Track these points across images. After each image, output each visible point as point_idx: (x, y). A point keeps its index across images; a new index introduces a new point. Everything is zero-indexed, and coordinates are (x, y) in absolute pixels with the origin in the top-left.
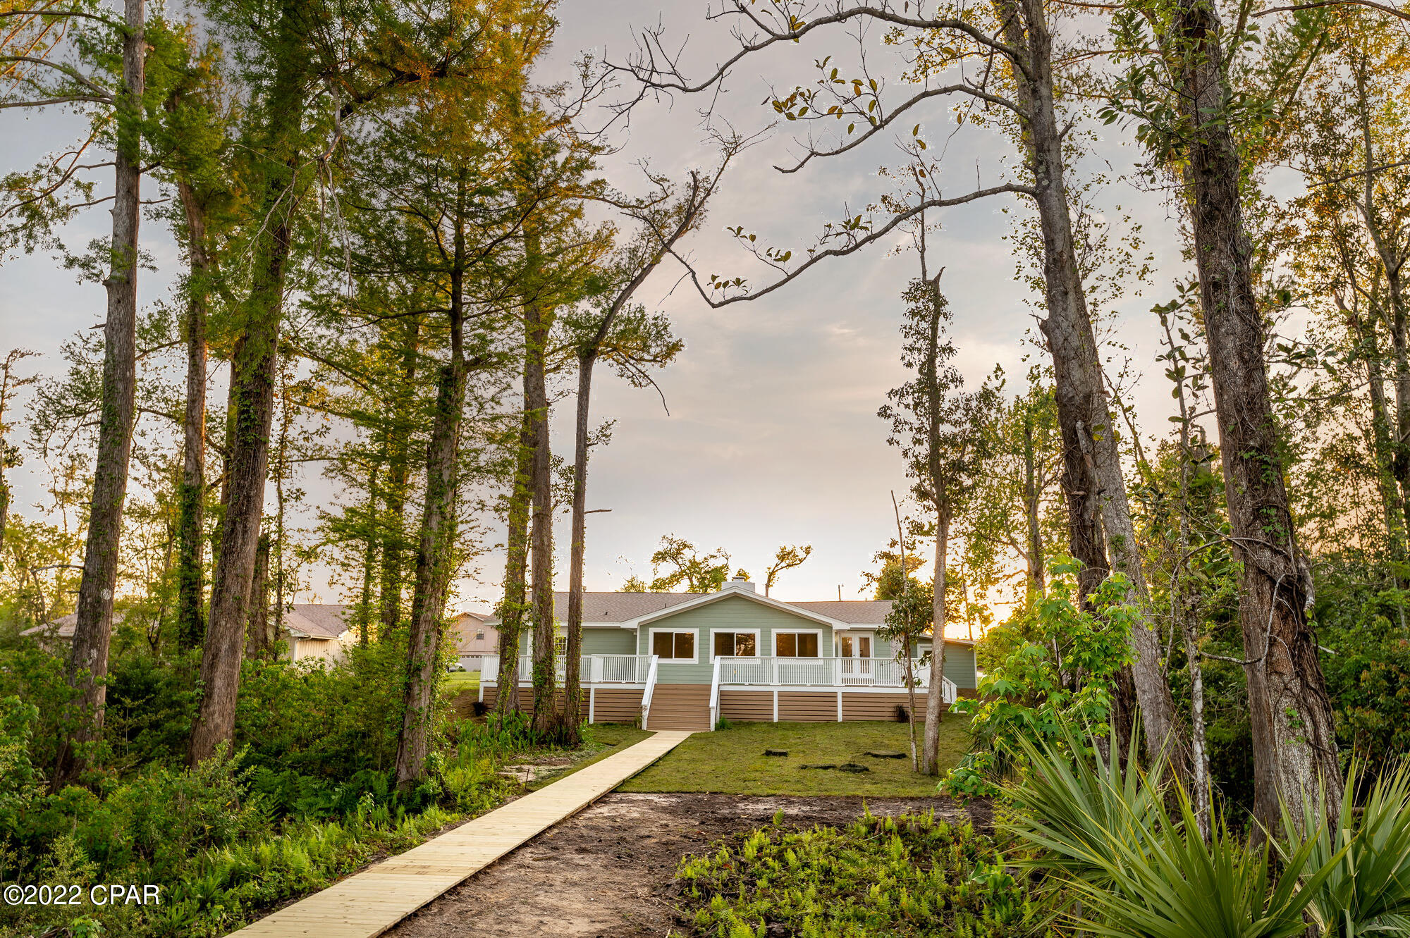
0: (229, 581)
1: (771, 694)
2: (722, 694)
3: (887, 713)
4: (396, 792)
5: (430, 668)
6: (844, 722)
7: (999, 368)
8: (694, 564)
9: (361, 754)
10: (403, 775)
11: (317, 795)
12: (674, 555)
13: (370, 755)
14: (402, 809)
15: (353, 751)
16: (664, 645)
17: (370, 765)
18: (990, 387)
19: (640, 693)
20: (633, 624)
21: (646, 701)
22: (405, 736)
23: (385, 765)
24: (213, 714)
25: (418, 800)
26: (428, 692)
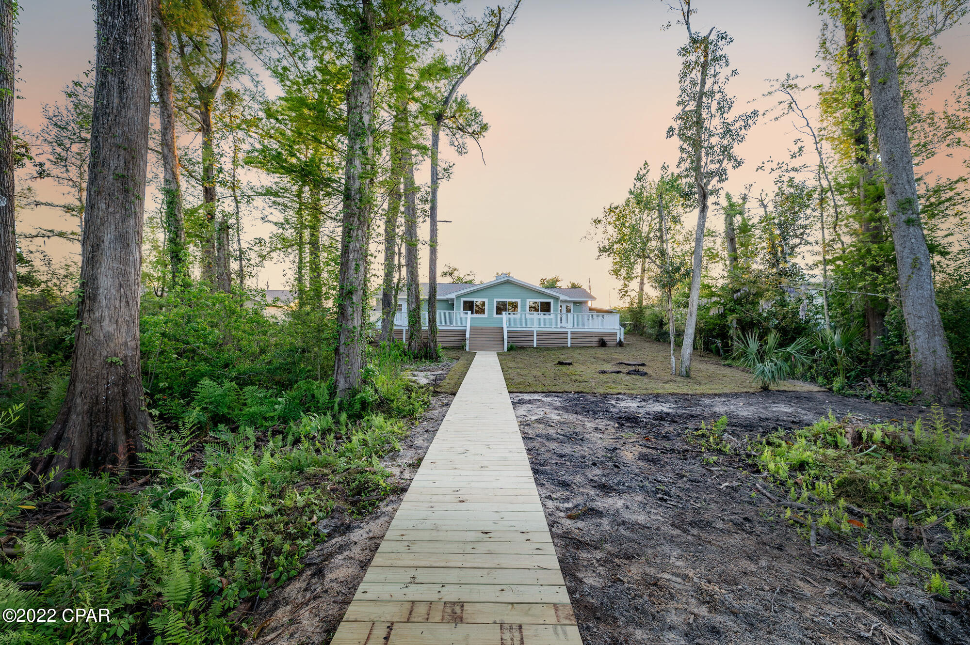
0: (105, 151)
1: (532, 332)
2: (509, 332)
3: (595, 341)
4: (337, 400)
5: (360, 292)
6: (572, 347)
7: (646, 163)
8: (459, 279)
9: (302, 366)
10: (342, 384)
11: (262, 404)
12: (451, 274)
13: (310, 368)
14: (343, 417)
15: (294, 363)
16: (469, 306)
17: (310, 376)
18: (641, 173)
19: (464, 331)
20: (452, 296)
21: (468, 335)
22: (342, 351)
23: (325, 376)
24: (101, 320)
25: (358, 406)
26: (360, 313)
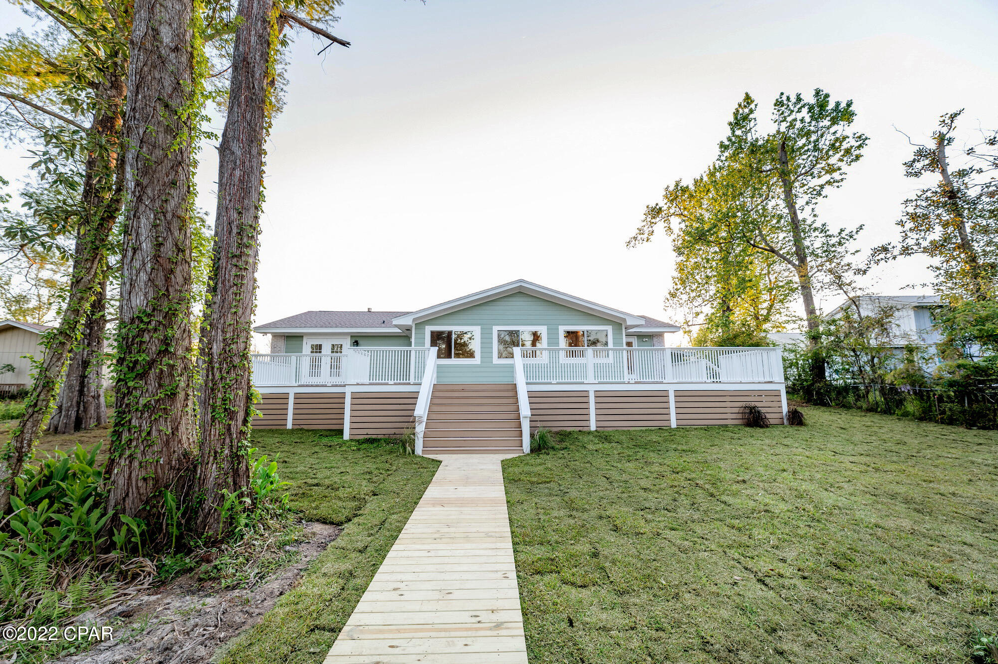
1: (585, 395)
2: (532, 395)
3: (731, 415)
6: (681, 427)
19: (413, 397)
20: (406, 320)
21: (421, 409)
